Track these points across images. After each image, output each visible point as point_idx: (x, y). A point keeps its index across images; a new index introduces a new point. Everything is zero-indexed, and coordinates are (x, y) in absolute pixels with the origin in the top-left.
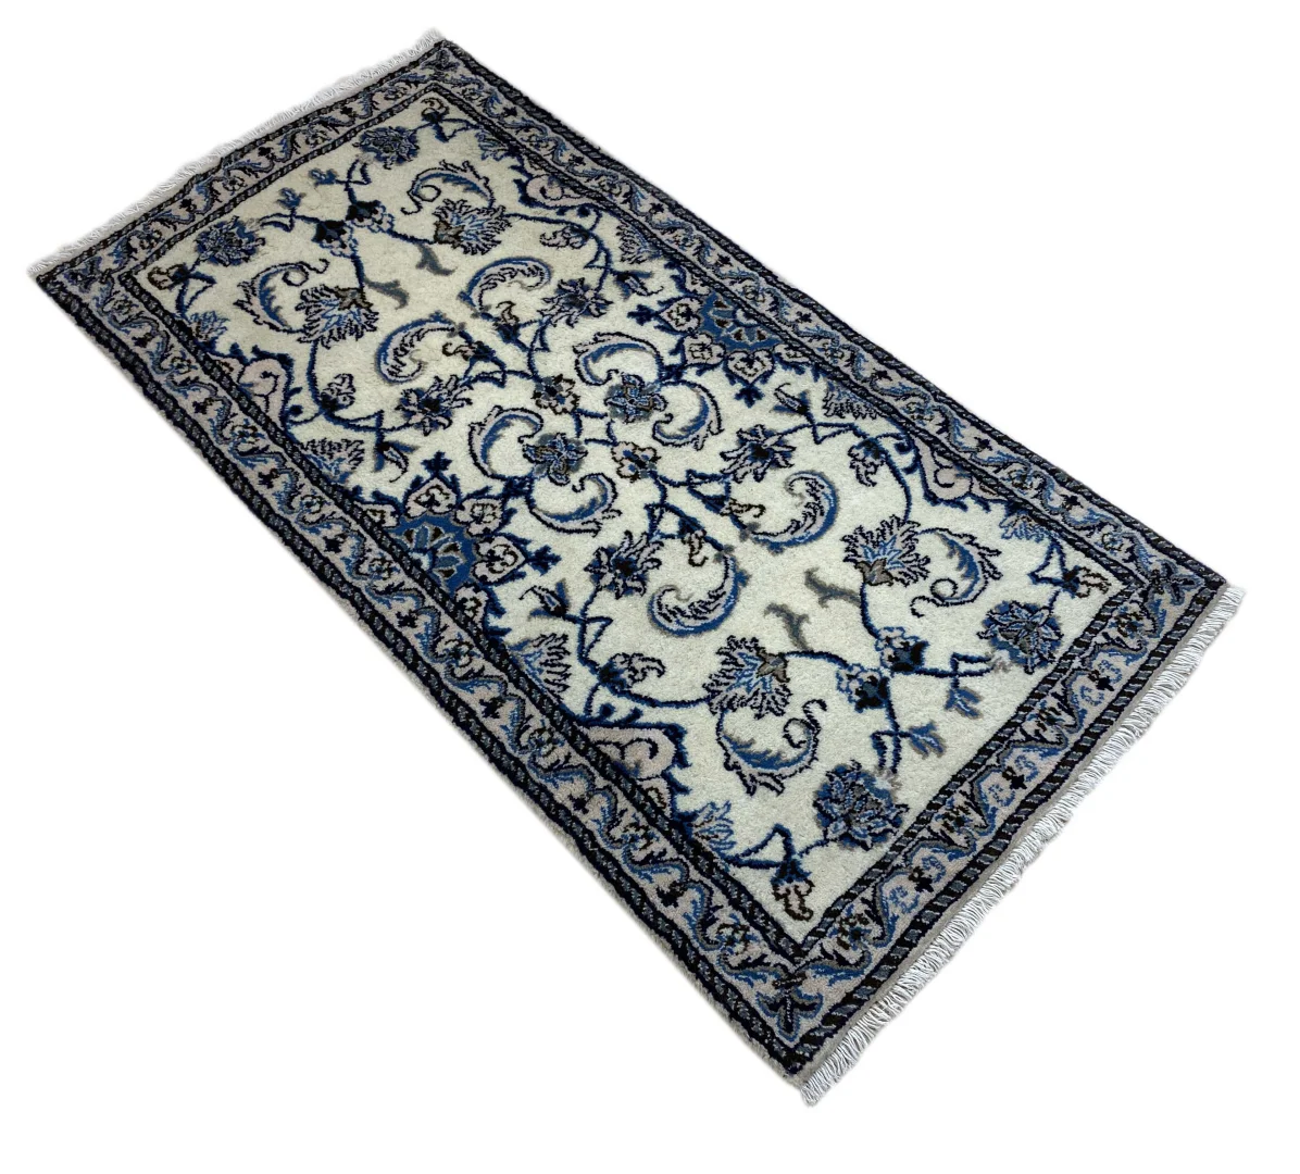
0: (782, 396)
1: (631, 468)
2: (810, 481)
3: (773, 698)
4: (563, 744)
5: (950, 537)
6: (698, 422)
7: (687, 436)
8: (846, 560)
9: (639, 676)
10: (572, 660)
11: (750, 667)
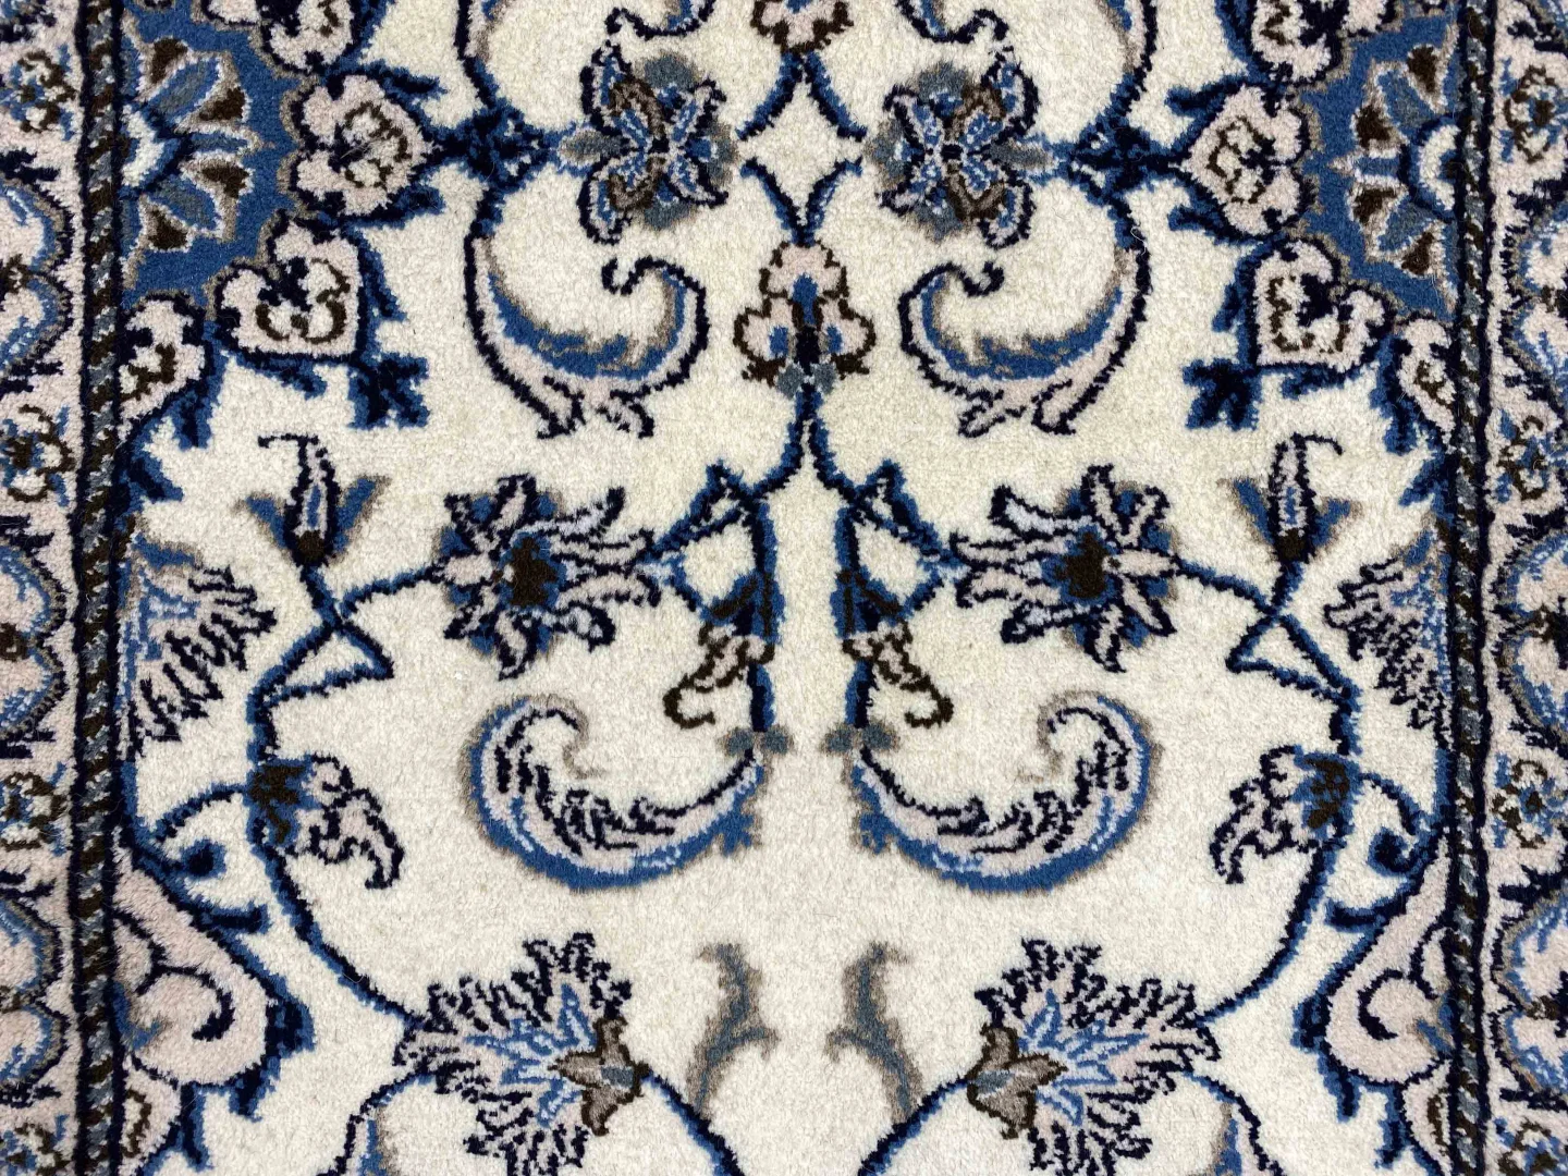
0: (1290, 465)
1: (778, 339)
2: (1113, 746)
3: (539, 1137)
4: (58, 852)
5: (1242, 1145)
6: (1040, 356)
7: (975, 372)
8: (985, 996)
9: (333, 847)
10: (237, 685)
11: (559, 1035)
